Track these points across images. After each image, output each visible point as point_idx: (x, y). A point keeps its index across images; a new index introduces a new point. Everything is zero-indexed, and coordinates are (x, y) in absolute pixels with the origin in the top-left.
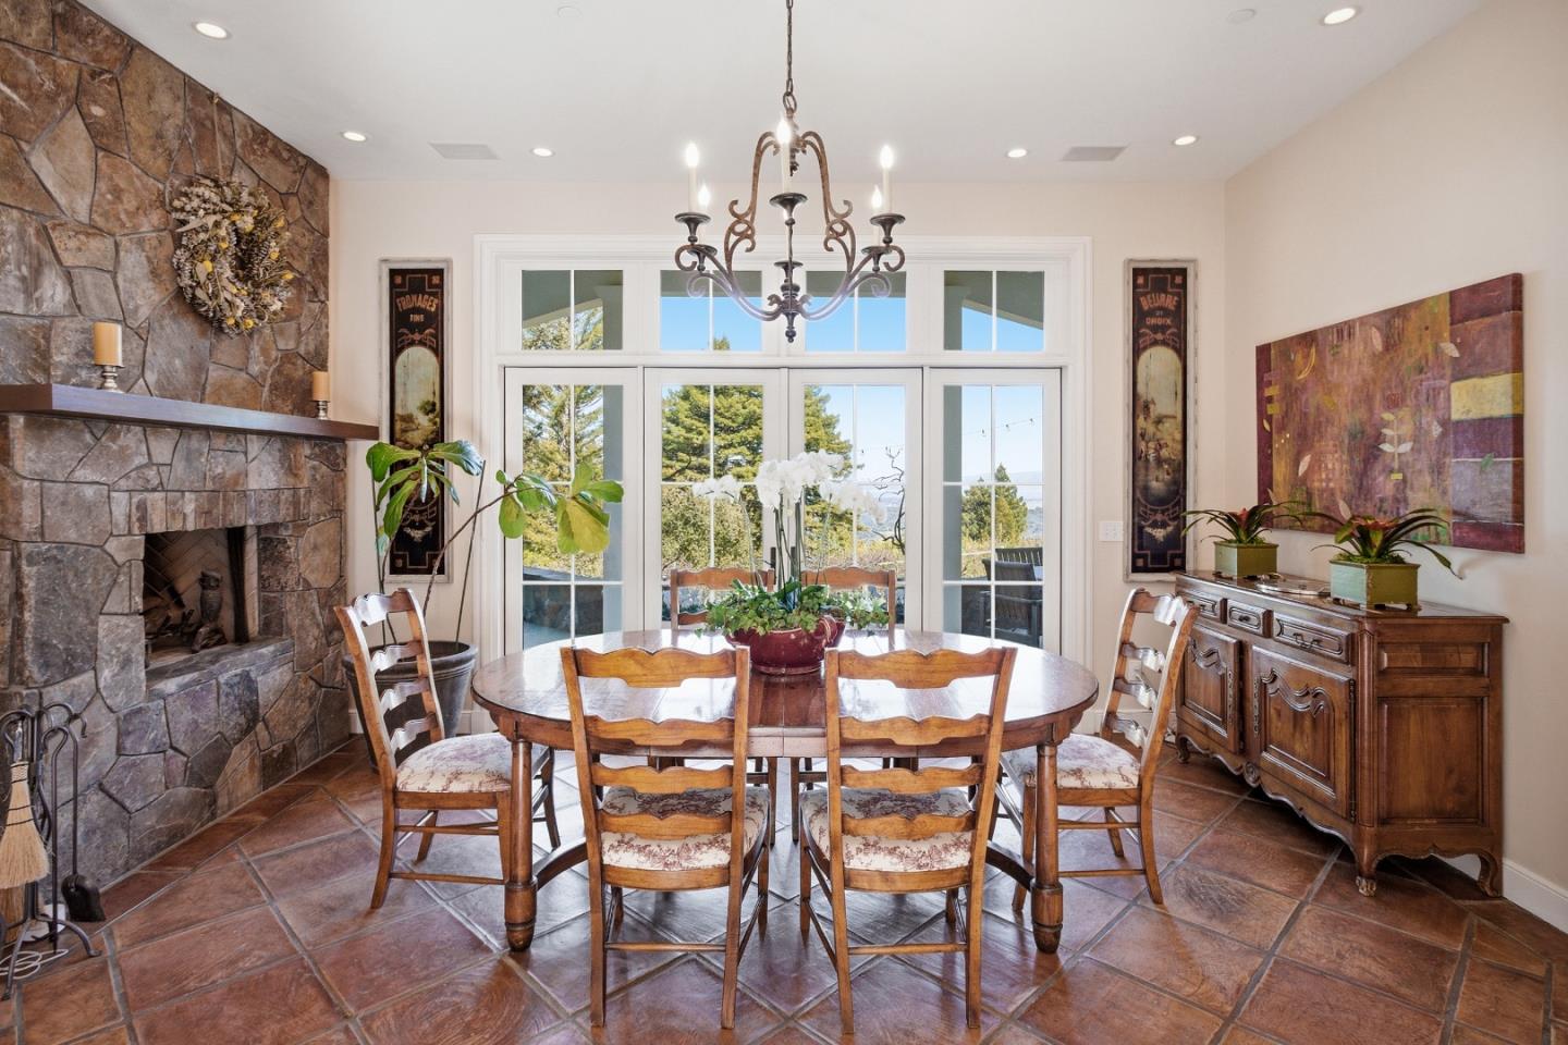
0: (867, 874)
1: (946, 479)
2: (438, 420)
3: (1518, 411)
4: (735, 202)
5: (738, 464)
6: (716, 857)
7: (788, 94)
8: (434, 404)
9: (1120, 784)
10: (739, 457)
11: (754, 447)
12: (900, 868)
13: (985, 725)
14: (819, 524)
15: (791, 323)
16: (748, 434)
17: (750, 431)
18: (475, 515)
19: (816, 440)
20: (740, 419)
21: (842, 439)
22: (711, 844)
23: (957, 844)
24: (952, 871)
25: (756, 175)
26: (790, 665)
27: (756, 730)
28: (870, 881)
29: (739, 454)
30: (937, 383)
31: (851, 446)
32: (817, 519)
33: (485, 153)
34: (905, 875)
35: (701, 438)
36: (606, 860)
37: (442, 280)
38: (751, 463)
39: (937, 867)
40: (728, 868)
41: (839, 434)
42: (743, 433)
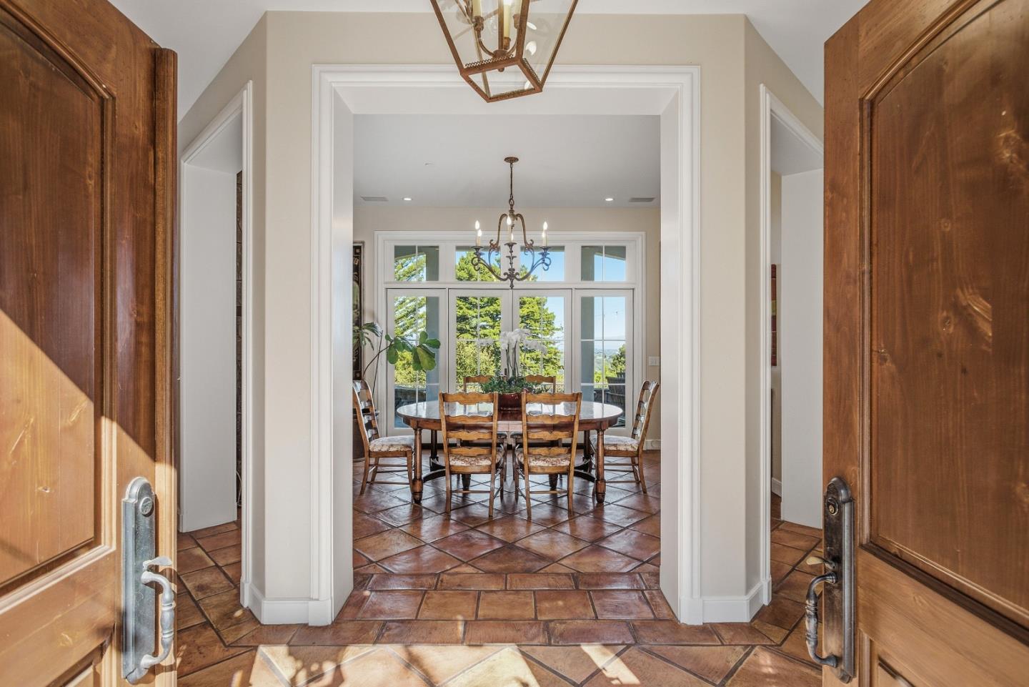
0: (536, 467)
1: (582, 338)
2: (359, 312)
3: (774, 314)
4: (492, 240)
5: (484, 327)
6: (486, 463)
7: (511, 199)
8: (357, 305)
9: (630, 449)
10: (485, 323)
11: (495, 317)
12: (546, 465)
13: (573, 418)
14: (534, 365)
15: (512, 282)
16: (491, 309)
17: (492, 307)
18: (378, 354)
19: (533, 312)
20: (486, 300)
21: (549, 312)
22: (485, 459)
23: (566, 459)
24: (563, 467)
25: (499, 227)
26: (511, 407)
27: (499, 422)
28: (537, 470)
29: (485, 321)
30: (578, 295)
31: (554, 317)
32: (533, 362)
33: (384, 199)
34: (548, 467)
35: (461, 311)
36: (451, 463)
37: (360, 250)
38: (493, 327)
39: (558, 465)
40: (490, 466)
41: (547, 309)
42: (487, 308)
